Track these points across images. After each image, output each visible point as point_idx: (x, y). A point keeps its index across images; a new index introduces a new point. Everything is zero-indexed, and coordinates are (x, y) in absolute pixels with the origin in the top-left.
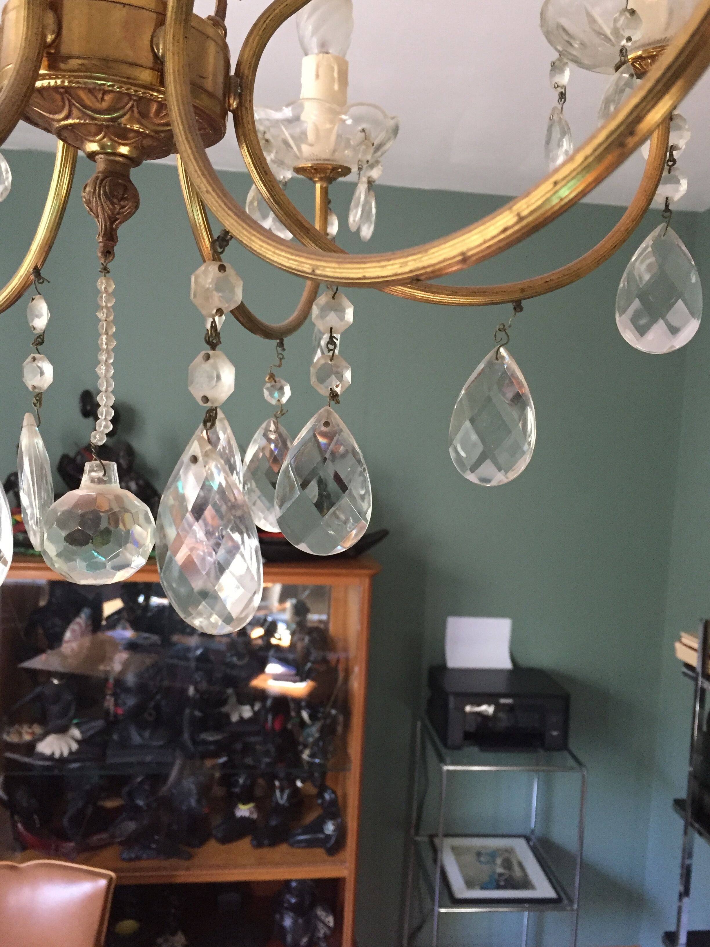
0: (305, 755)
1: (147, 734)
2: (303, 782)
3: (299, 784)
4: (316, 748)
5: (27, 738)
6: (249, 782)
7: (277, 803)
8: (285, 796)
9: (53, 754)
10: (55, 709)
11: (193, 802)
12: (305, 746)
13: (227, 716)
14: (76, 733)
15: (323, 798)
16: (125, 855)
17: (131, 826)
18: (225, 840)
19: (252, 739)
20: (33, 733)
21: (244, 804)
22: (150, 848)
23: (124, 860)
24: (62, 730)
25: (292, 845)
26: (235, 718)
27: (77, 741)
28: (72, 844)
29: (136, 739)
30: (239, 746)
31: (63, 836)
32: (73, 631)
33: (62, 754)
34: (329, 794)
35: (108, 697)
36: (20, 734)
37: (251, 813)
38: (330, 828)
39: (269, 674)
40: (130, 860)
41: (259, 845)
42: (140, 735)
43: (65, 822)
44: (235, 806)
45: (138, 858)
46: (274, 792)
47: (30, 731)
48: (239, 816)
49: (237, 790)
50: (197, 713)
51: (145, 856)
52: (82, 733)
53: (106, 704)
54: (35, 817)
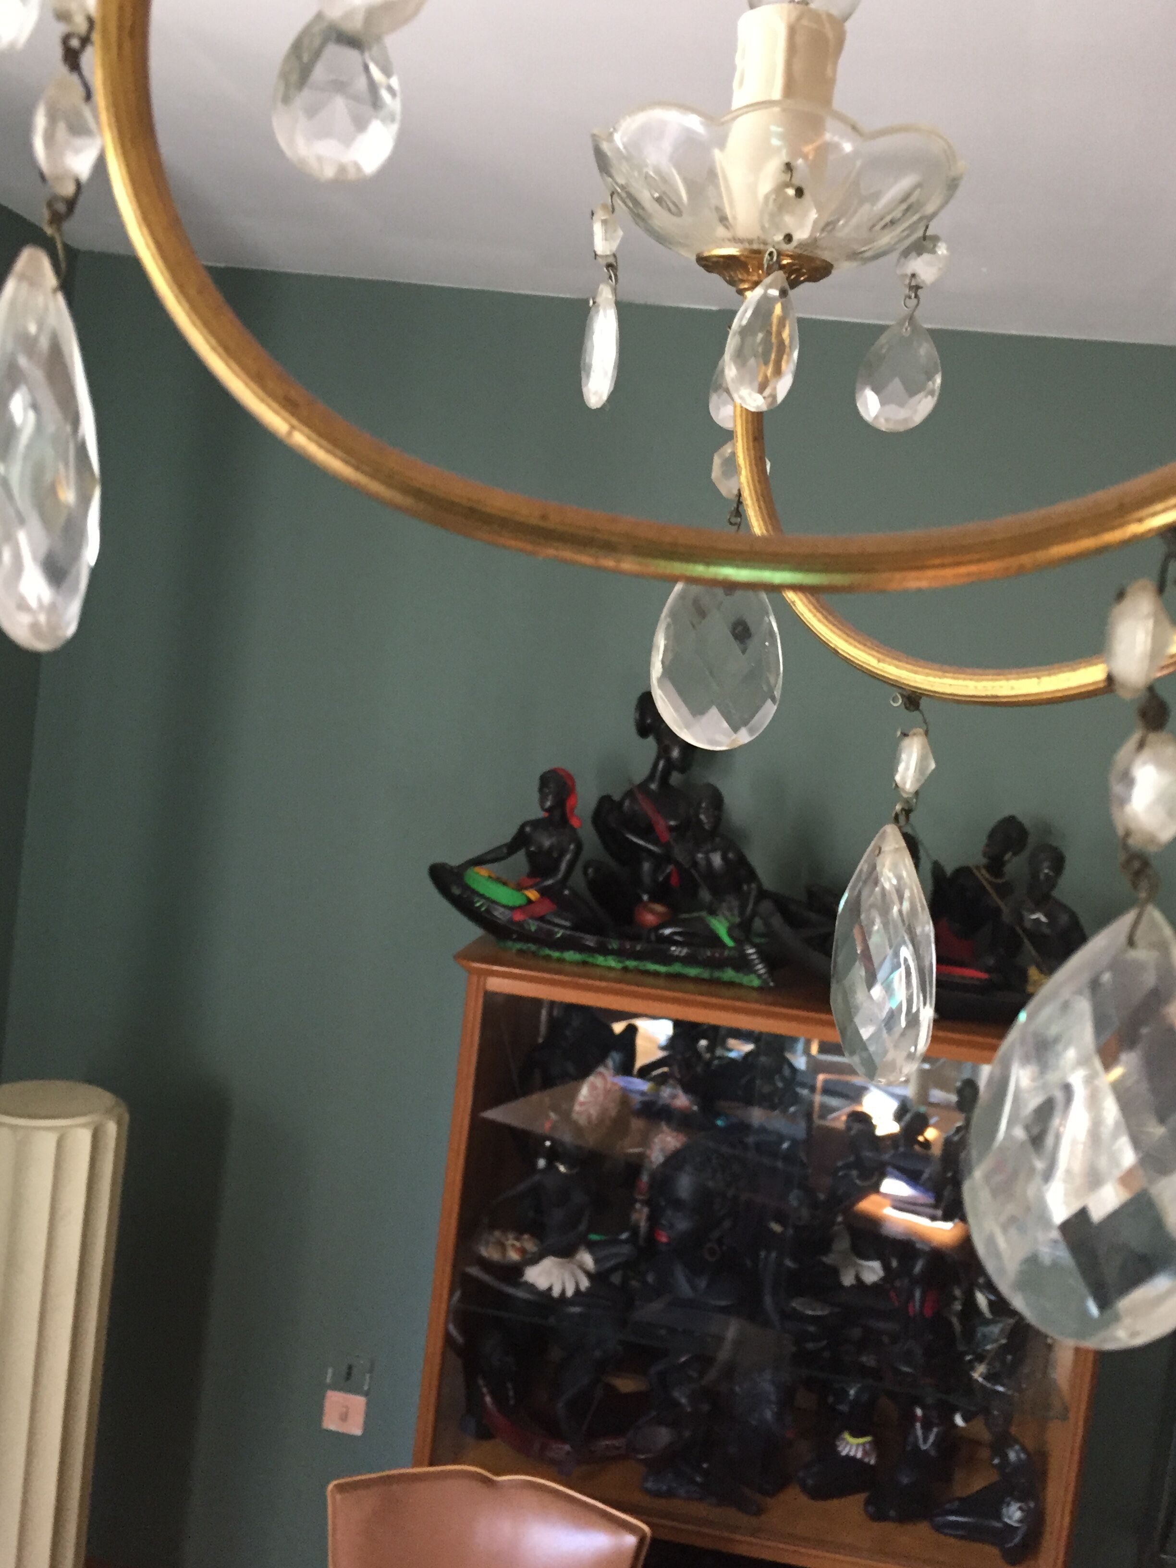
0: (978, 1373)
1: (702, 1283)
2: (965, 1419)
3: (959, 1420)
4: (997, 1365)
5: (514, 1256)
6: (865, 1397)
7: (916, 1446)
8: (932, 1438)
9: (550, 1289)
10: (557, 1215)
11: (768, 1415)
12: (980, 1358)
13: (835, 1272)
14: (587, 1259)
15: (1005, 1457)
16: (649, 1485)
17: (663, 1436)
18: (819, 1493)
19: (883, 1325)
20: (523, 1251)
21: (855, 1435)
22: (692, 1482)
23: (648, 1492)
24: (566, 1252)
25: (939, 1528)
26: (848, 1280)
27: (588, 1274)
28: (567, 1447)
29: (683, 1285)
30: (856, 1333)
31: (553, 1431)
32: (593, 1087)
33: (563, 1292)
34: (1017, 1452)
35: (638, 1206)
36: (503, 1247)
37: (865, 1453)
38: (1014, 1514)
39: (885, 1196)
40: (658, 1494)
41: (878, 1516)
42: (690, 1282)
43: (560, 1406)
44: (837, 1435)
45: (670, 1494)
46: (913, 1426)
47: (518, 1244)
48: (844, 1453)
49: (844, 1408)
50: (789, 1263)
51: (682, 1492)
52: (596, 1261)
53: (634, 1216)
54: (509, 1385)
